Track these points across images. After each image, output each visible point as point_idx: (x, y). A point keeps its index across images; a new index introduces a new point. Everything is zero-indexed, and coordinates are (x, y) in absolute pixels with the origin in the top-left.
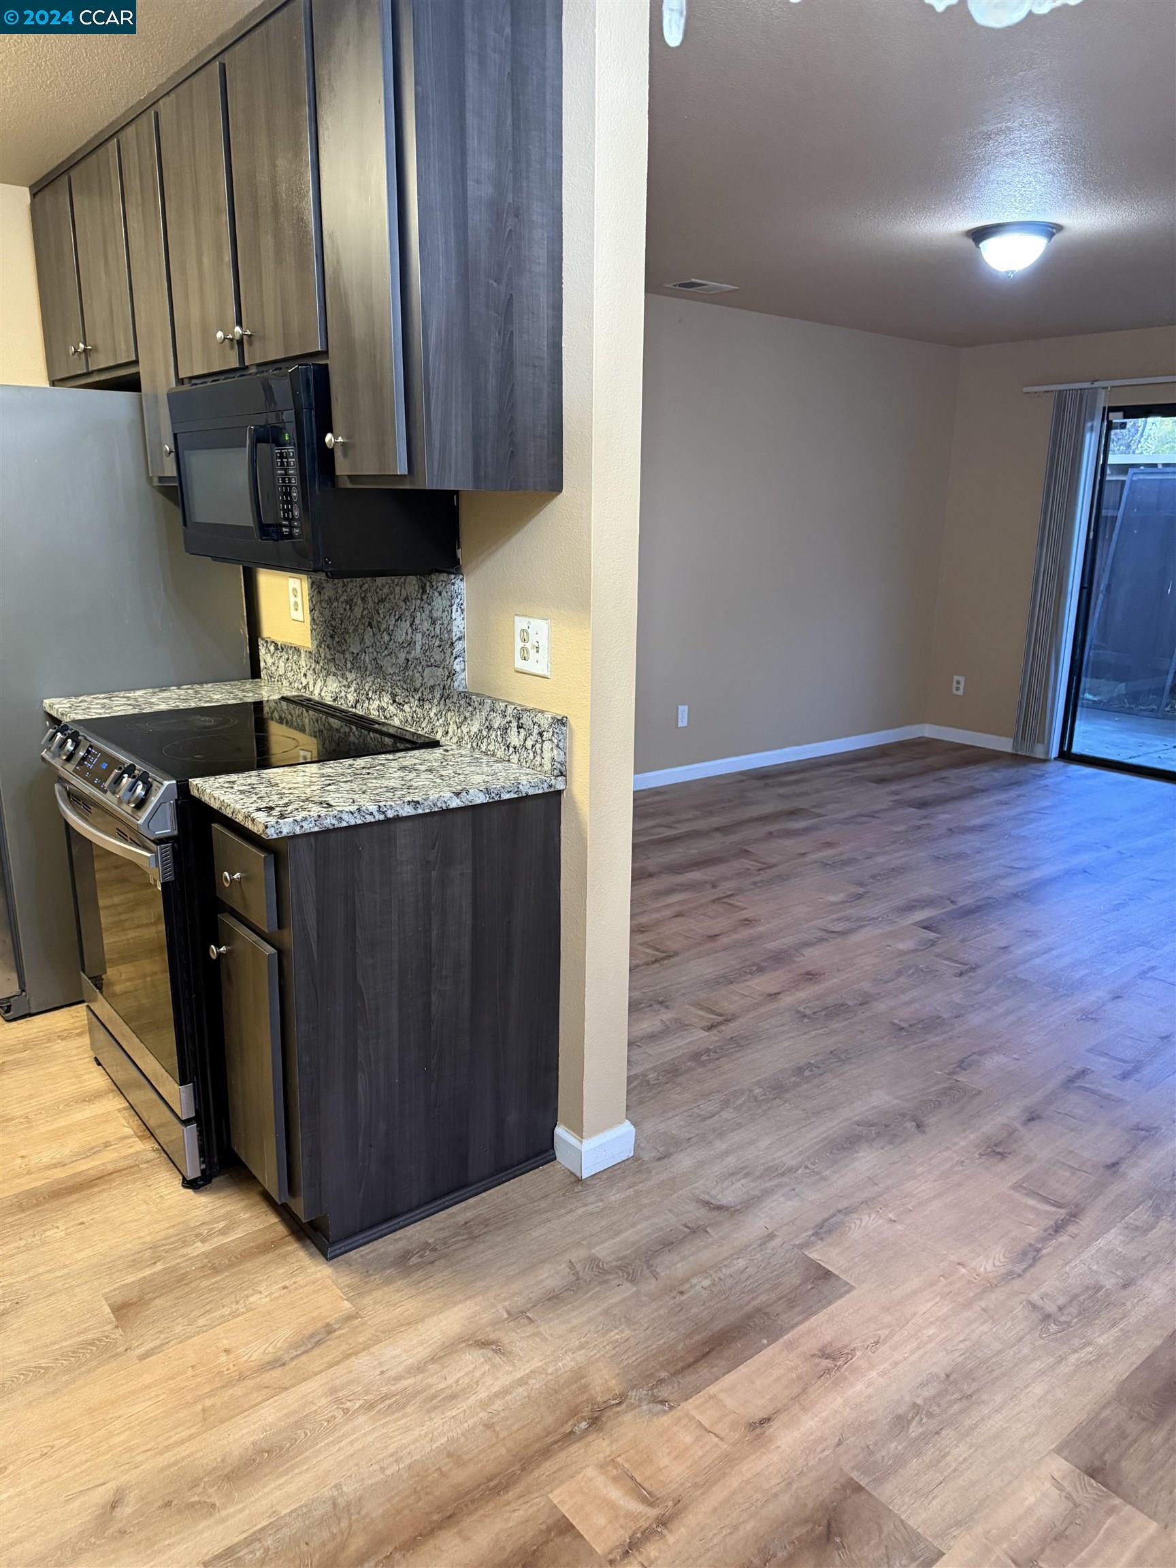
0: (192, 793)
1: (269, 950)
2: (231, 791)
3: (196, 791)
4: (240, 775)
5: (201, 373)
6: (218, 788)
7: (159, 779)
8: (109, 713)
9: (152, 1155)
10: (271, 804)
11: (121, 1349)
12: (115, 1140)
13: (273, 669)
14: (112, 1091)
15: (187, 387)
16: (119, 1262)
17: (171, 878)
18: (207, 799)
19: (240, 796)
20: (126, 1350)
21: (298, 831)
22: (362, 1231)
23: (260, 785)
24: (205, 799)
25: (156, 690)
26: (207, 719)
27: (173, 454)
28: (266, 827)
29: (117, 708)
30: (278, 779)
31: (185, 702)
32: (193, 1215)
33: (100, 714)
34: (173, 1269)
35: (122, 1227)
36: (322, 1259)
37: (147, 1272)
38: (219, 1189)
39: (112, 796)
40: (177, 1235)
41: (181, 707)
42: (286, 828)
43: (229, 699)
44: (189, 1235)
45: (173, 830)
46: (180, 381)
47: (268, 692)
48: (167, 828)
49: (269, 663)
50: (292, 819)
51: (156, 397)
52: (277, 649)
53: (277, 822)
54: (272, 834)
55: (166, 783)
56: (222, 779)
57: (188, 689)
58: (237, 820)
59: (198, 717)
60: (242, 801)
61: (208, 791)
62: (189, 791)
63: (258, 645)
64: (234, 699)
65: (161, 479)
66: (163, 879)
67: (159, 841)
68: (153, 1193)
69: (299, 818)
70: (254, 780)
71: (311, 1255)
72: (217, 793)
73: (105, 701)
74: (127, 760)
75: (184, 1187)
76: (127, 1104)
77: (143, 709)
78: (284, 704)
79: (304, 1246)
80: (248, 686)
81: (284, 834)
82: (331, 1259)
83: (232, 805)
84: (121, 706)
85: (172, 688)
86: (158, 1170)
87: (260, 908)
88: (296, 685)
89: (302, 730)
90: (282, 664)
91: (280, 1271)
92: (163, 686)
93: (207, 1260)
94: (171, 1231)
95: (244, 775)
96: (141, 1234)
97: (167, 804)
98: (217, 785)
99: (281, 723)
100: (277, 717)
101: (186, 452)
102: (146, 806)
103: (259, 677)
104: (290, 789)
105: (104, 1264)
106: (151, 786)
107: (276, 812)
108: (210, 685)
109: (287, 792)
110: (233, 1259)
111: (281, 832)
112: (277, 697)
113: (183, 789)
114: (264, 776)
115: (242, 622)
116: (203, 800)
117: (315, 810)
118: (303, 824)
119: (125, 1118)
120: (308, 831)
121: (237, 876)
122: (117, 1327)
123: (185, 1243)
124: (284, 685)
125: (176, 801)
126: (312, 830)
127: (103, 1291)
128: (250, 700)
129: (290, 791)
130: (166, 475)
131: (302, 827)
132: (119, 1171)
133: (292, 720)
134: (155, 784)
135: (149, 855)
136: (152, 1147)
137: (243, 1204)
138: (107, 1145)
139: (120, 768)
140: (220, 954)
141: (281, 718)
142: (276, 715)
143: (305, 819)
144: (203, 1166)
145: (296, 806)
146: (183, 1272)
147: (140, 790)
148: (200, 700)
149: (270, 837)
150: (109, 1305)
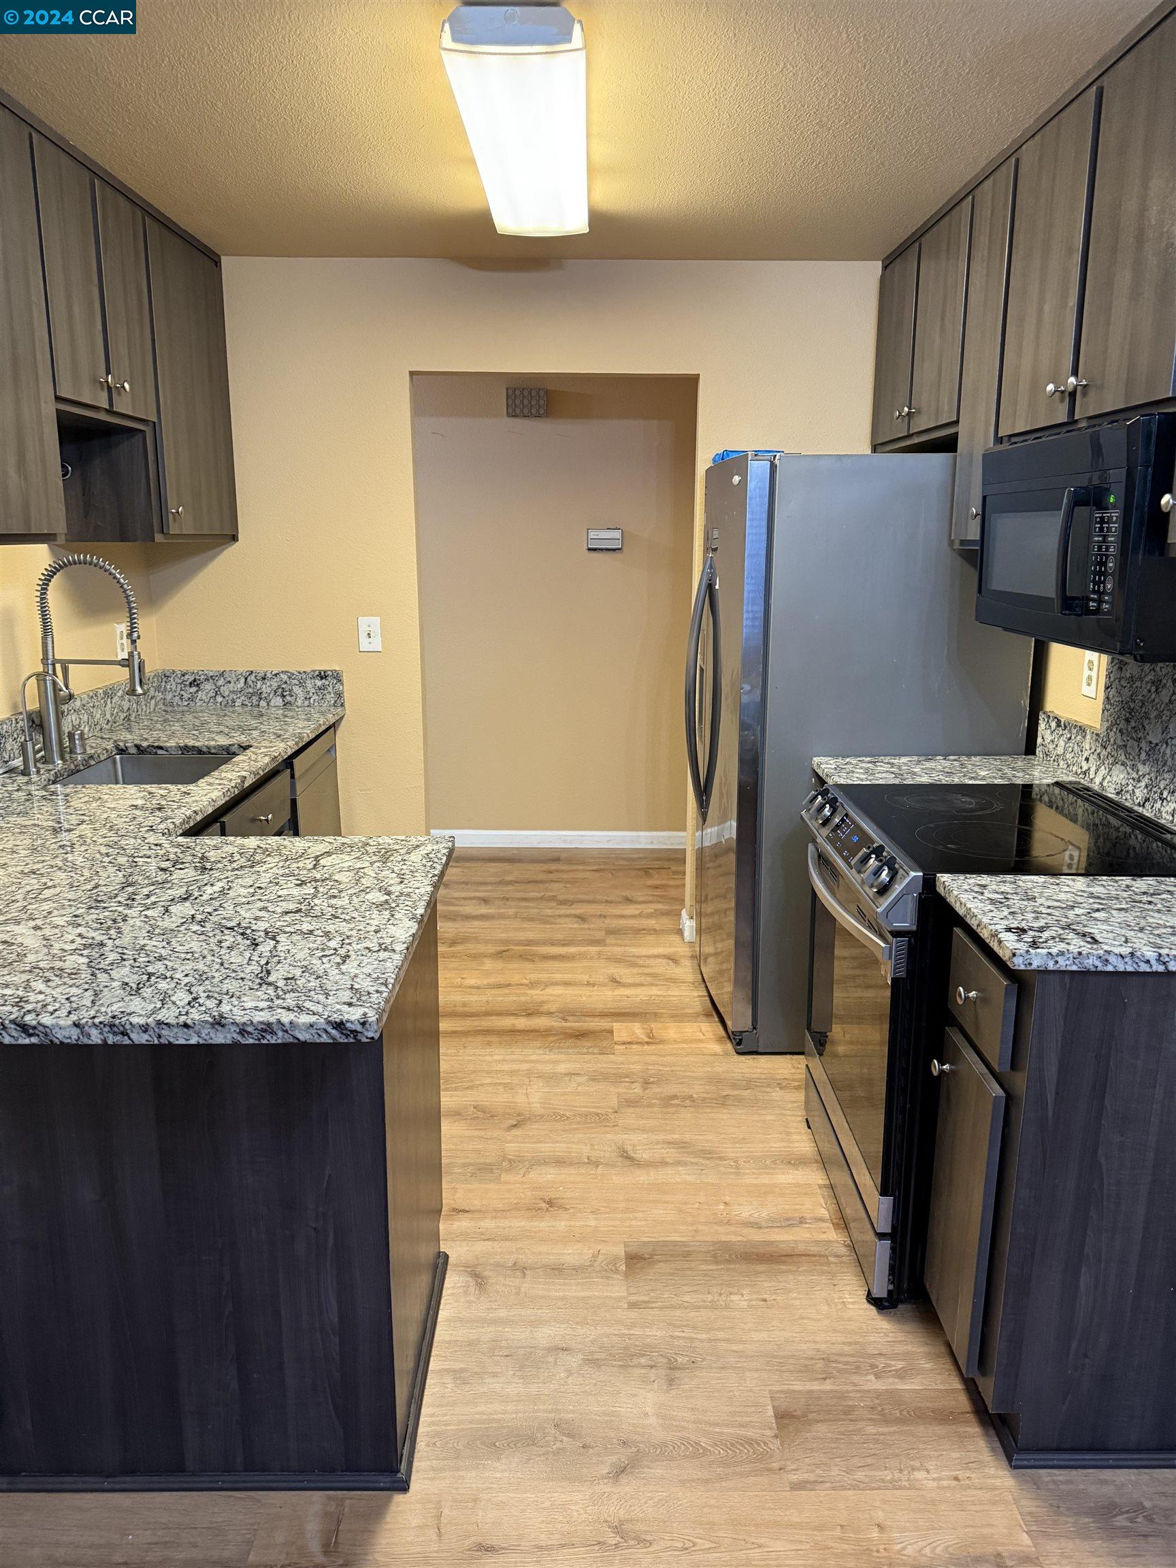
0: (937, 889)
1: (996, 1090)
2: (980, 897)
3: (942, 889)
4: (994, 878)
5: (1023, 430)
6: (966, 890)
7: (906, 868)
8: (871, 780)
9: (843, 1250)
10: (1024, 925)
11: (776, 1465)
12: (810, 1219)
13: (1051, 747)
14: (817, 1162)
15: (1005, 446)
16: (791, 1361)
17: (903, 974)
18: (953, 901)
19: (990, 907)
20: (780, 1469)
21: (1051, 966)
22: (1059, 1450)
23: (1015, 897)
24: (951, 900)
25: (921, 759)
26: (968, 799)
27: (979, 518)
28: (1014, 955)
29: (880, 776)
30: (1036, 892)
31: (949, 777)
32: (872, 1339)
33: (862, 780)
34: (841, 1396)
35: (800, 1322)
36: (1005, 1463)
37: (816, 1387)
38: (901, 1320)
39: (856, 875)
40: (852, 1356)
41: (944, 782)
42: (1038, 960)
43: (996, 778)
44: (863, 1362)
45: (911, 924)
46: (999, 440)
47: (1040, 774)
48: (907, 923)
49: (1047, 741)
50: (1045, 951)
51: (971, 455)
52: (1059, 725)
53: (1028, 951)
54: (1019, 964)
55: (913, 874)
56: (973, 880)
57: (955, 760)
58: (981, 935)
59: (959, 796)
60: (991, 914)
61: (955, 893)
62: (935, 886)
63: (1038, 719)
64: (1002, 778)
65: (963, 542)
66: (895, 973)
67: (896, 934)
68: (836, 1296)
69: (1054, 951)
70: (1007, 888)
71: (993, 1450)
72: (964, 897)
73: (870, 765)
74: (878, 838)
75: (868, 1301)
76: (828, 1182)
77: (905, 780)
78: (1057, 790)
79: (987, 1435)
80: (1020, 763)
81: (1034, 966)
82: (1016, 1467)
83: (979, 916)
84: (882, 773)
85: (938, 758)
86: (846, 1270)
87: (994, 1037)
88: (1074, 769)
89: (1074, 819)
90: (1062, 743)
91: (955, 1455)
92: (929, 755)
93: (877, 1401)
94: (846, 1348)
95: (998, 879)
96: (818, 1339)
97: (910, 896)
98: (966, 887)
99: (1051, 807)
100: (1047, 799)
101: (993, 516)
102: (889, 893)
103: (1034, 753)
104: (1049, 907)
105: (775, 1357)
106: (897, 872)
107: (1028, 938)
108: (978, 758)
109: (1044, 911)
110: (905, 1413)
111: (1030, 964)
112: (1050, 781)
113: (929, 884)
114: (1021, 883)
115: (1024, 693)
116: (948, 900)
117: (1076, 944)
118: (1059, 959)
119: (823, 1197)
120: (1062, 969)
121: (973, 994)
122: (776, 1436)
123: (857, 1370)
124: (1061, 766)
125: (920, 894)
126: (1069, 968)
127: (770, 1388)
128: (1019, 782)
129: (1049, 911)
130: (969, 538)
131: (1057, 962)
132: (809, 1255)
133: (1063, 807)
134: (901, 872)
135: (883, 945)
136: (845, 1241)
137: (926, 1349)
138: (802, 1221)
139: (869, 848)
140: (942, 1072)
141: (1050, 801)
142: (1046, 798)
143: (1061, 953)
144: (891, 1287)
145: (1053, 933)
146: (850, 1403)
147: (884, 875)
148: (964, 776)
149: (1016, 968)
150: (773, 1407)
